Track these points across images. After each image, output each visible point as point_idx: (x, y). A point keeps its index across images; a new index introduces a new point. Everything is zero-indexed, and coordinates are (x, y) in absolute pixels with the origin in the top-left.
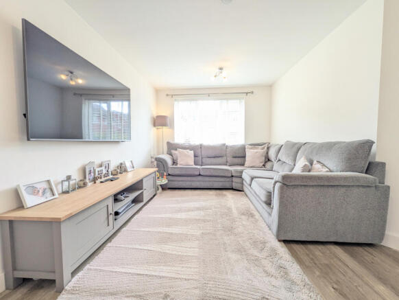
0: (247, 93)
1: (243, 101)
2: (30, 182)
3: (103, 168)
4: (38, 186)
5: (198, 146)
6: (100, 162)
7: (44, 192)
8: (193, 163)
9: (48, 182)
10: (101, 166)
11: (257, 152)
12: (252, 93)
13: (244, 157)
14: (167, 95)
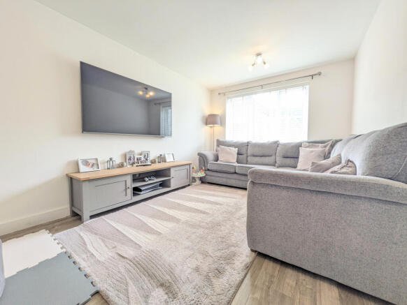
0: (312, 76)
1: (308, 87)
2: (85, 158)
3: (142, 156)
4: (90, 161)
5: (245, 143)
6: (140, 151)
7: (93, 165)
8: (235, 160)
9: (97, 159)
10: (141, 155)
11: (312, 152)
12: (320, 74)
13: (297, 158)
14: (219, 94)
